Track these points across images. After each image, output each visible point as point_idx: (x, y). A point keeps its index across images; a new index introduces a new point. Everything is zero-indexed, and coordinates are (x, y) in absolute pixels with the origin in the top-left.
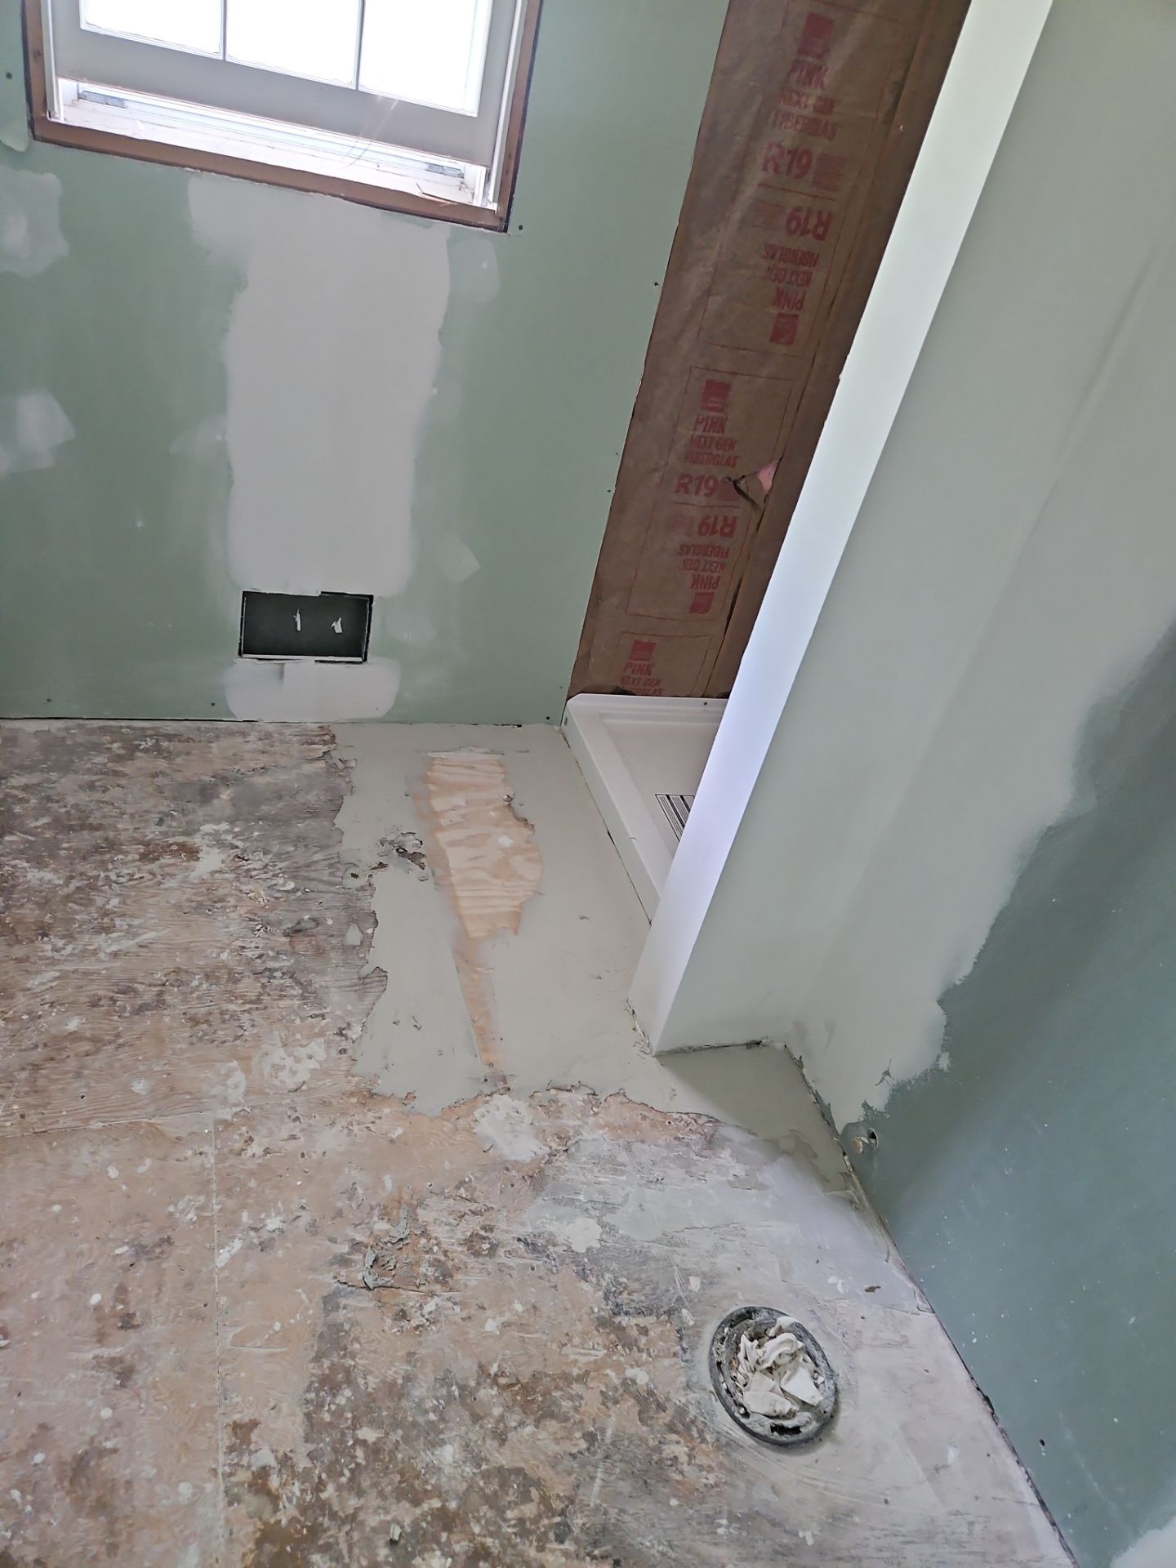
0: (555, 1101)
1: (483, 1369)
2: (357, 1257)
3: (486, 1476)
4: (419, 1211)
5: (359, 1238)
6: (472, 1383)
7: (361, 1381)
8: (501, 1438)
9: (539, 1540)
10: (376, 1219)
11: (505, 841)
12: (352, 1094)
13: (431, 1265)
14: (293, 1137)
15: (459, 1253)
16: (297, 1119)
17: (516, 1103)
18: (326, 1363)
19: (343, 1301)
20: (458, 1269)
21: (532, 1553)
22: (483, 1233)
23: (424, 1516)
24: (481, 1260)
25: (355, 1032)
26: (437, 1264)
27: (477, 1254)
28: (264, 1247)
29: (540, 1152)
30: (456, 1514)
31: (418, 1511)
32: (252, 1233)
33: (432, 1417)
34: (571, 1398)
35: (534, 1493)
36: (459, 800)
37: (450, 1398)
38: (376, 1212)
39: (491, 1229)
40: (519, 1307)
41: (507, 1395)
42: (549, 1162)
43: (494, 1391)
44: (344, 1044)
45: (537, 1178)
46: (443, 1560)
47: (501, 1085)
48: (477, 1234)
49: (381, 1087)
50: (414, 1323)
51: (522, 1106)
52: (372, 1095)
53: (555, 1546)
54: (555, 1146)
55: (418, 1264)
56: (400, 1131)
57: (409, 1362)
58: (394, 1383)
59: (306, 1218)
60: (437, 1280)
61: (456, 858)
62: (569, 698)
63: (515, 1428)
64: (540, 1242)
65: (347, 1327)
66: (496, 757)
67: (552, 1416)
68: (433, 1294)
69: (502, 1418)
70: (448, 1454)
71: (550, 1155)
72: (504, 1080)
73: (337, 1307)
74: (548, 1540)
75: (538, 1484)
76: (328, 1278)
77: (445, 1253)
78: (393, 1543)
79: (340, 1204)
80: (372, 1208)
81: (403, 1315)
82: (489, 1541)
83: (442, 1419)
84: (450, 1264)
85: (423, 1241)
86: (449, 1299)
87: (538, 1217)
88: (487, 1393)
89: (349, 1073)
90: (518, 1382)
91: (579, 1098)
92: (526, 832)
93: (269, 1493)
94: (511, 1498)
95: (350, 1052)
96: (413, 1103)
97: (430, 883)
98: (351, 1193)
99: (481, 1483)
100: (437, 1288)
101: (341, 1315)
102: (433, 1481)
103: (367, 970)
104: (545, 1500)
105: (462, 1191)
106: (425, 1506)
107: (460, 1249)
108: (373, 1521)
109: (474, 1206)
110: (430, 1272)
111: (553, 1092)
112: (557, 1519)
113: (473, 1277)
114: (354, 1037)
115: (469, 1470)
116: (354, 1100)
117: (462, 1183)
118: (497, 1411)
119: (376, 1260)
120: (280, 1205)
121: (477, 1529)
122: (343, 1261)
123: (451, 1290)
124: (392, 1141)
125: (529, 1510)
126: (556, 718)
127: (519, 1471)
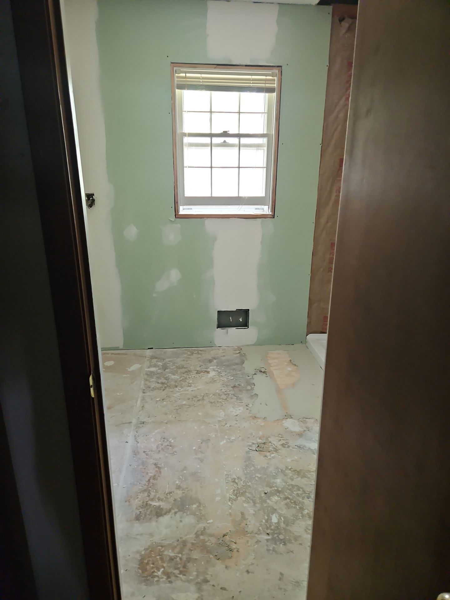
0: (306, 421)
1: (287, 468)
2: (254, 445)
3: (289, 485)
4: (269, 438)
5: (254, 442)
6: (284, 469)
7: (256, 466)
8: (292, 480)
9: (302, 497)
10: (258, 439)
11: (290, 369)
12: (250, 417)
13: (272, 448)
14: (236, 424)
15: (280, 447)
16: (237, 421)
17: (294, 421)
18: (247, 463)
19: (251, 453)
20: (279, 450)
21: (301, 499)
22: (286, 444)
23: (273, 490)
24: (286, 448)
25: (250, 406)
26: (274, 448)
27: (284, 447)
28: (232, 442)
29: (301, 430)
30: (280, 491)
31: (271, 489)
32: (228, 440)
33: (274, 474)
34: (311, 475)
35: (301, 490)
36: (276, 361)
37: (278, 472)
38: (258, 438)
39: (288, 443)
40: (296, 458)
41: (293, 472)
42: (304, 432)
43: (290, 471)
44: (248, 408)
45: (300, 435)
46: (278, 498)
47: (290, 417)
48: (284, 444)
49: (257, 416)
50: (268, 458)
51: (296, 421)
52: (255, 417)
53: (307, 499)
54: (305, 429)
55: (269, 448)
56: (263, 424)
57: (268, 464)
58: (264, 467)
59: (240, 438)
60: (274, 451)
61: (275, 373)
62: (307, 335)
63: (296, 478)
64: (301, 447)
65: (252, 457)
66: (286, 352)
67: (305, 477)
68: (273, 453)
69: (292, 476)
70: (278, 481)
71: (304, 431)
72: (291, 416)
73: (249, 454)
74: (305, 498)
75: (302, 488)
76: (247, 448)
77: (276, 446)
78: (265, 493)
79: (249, 436)
80: (257, 437)
81: (266, 456)
82: (289, 496)
83: (277, 475)
84: (277, 448)
85: (270, 444)
86: (277, 455)
87: (300, 442)
88: (288, 472)
89: (249, 413)
90: (296, 470)
91: (312, 420)
92: (296, 367)
93: (236, 482)
94: (295, 490)
95: (249, 409)
96: (266, 419)
97: (269, 378)
98: (252, 434)
99: (287, 486)
100: (274, 452)
101: (250, 455)
102: (275, 485)
103: (252, 394)
104: (304, 491)
105: (280, 436)
106: (273, 489)
107: (280, 446)
108: (260, 490)
109: (283, 439)
110: (272, 449)
111: (305, 419)
112: (308, 495)
113: (283, 451)
114: (250, 407)
115: (284, 484)
116: (251, 418)
117: (280, 434)
118: (291, 475)
119: (258, 446)
120: (234, 435)
121: (286, 494)
122: (250, 446)
123: (278, 453)
124: (261, 426)
125: (299, 492)
126: (303, 342)
127: (297, 486)
